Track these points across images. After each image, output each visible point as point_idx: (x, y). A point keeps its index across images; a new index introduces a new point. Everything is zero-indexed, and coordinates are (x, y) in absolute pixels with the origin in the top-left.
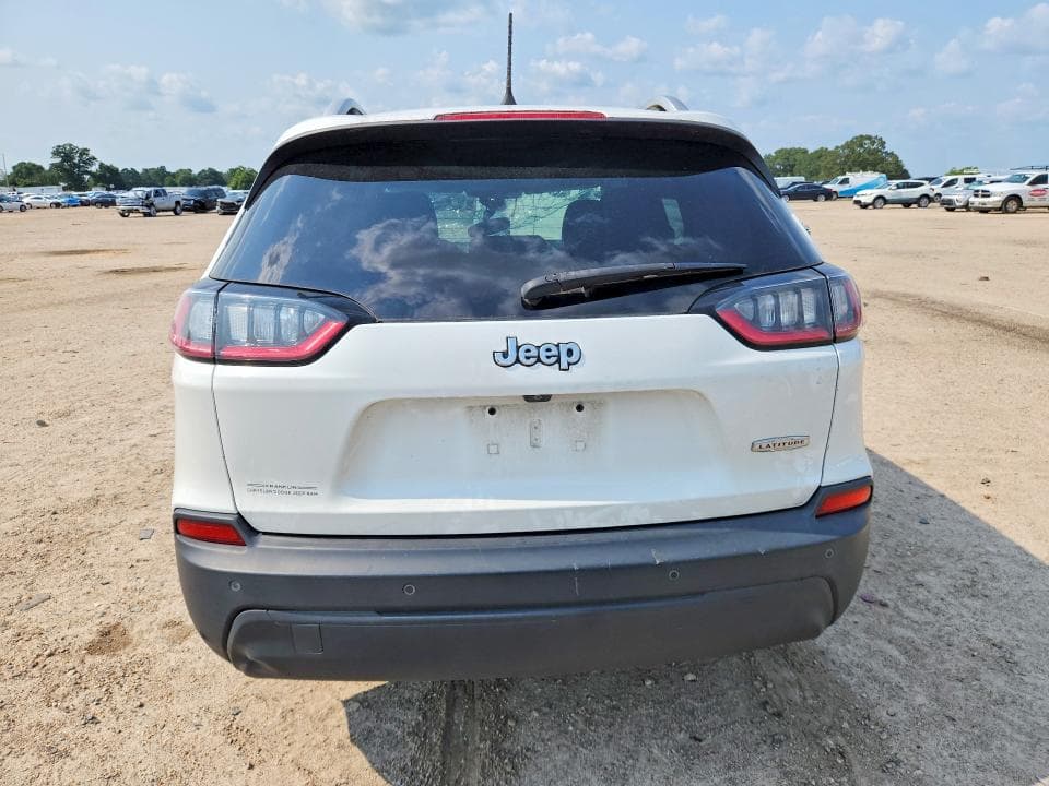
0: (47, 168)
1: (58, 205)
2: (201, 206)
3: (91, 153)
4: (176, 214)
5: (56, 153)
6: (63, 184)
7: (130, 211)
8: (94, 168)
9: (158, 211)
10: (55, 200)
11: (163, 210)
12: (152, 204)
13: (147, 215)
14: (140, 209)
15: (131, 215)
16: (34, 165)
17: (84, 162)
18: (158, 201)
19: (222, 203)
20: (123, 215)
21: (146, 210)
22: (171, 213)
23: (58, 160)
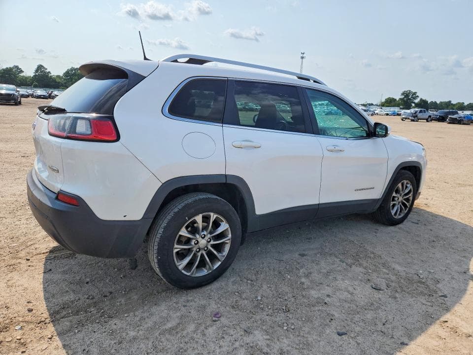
0: (397, 100)
1: (387, 114)
2: (442, 119)
3: (417, 94)
4: (427, 121)
5: (403, 94)
6: (401, 107)
7: (406, 118)
8: (417, 101)
9: (419, 119)
10: (387, 112)
11: (421, 119)
12: (417, 116)
13: (413, 120)
14: (410, 118)
15: (406, 120)
16: (393, 99)
17: (413, 98)
18: (420, 115)
19: (450, 118)
20: (402, 120)
21: (413, 119)
22: (425, 121)
23: (403, 97)
